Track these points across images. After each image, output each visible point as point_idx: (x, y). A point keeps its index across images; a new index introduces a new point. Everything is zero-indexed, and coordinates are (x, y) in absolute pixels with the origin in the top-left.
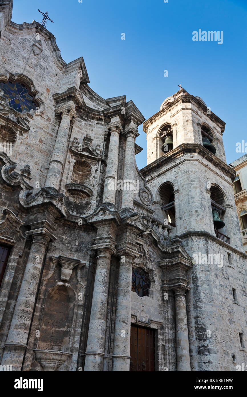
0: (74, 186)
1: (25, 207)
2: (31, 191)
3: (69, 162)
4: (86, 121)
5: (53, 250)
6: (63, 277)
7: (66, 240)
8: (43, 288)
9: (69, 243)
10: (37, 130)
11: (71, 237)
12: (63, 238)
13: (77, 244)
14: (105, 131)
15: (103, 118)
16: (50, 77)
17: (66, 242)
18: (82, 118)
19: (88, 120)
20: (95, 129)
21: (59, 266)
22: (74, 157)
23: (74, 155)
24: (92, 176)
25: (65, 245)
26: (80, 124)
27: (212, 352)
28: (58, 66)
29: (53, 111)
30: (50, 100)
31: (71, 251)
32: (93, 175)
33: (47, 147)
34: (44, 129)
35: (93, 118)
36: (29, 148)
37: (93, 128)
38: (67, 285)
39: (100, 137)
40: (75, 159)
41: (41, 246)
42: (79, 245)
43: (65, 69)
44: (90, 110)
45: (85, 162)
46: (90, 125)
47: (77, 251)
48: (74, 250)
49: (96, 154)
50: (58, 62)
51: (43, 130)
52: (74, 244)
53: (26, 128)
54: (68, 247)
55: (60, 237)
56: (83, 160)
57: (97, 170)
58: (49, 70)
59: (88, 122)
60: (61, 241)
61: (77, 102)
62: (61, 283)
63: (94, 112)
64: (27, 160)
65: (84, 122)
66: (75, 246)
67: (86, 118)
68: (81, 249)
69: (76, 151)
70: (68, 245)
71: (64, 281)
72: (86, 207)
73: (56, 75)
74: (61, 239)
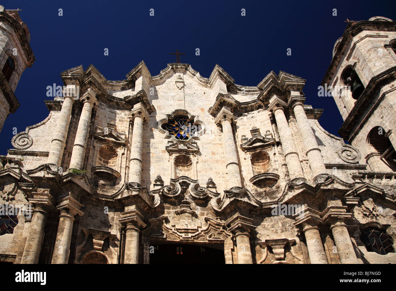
0: (257, 178)
1: (220, 210)
2: (219, 197)
3: (245, 159)
4: (246, 116)
5: (260, 237)
6: (278, 257)
7: (268, 225)
9: (273, 227)
10: (206, 146)
11: (272, 221)
12: (265, 225)
13: (280, 225)
14: (269, 115)
15: (262, 104)
16: (199, 98)
17: (269, 227)
19: (248, 114)
21: (270, 249)
22: (248, 153)
23: (247, 151)
24: (273, 161)
25: (269, 230)
26: (242, 121)
28: (203, 85)
29: (214, 123)
30: (208, 116)
31: (277, 233)
33: (220, 156)
34: (213, 143)
35: (252, 110)
36: (205, 164)
37: (257, 118)
38: (283, 261)
39: (266, 122)
40: (250, 154)
41: (243, 237)
42: (283, 226)
43: (209, 84)
44: (246, 104)
45: (260, 152)
46: (252, 117)
47: (283, 232)
48: (279, 231)
49: (268, 140)
50: (201, 83)
51: (211, 144)
52: (277, 227)
53: (196, 149)
54: (273, 231)
56: (258, 151)
57: (275, 154)
58: (196, 93)
59: (249, 116)
60: (264, 228)
61: (229, 105)
62: (277, 262)
63: (250, 103)
64: (208, 174)
65: (245, 118)
66: (279, 228)
67: (246, 114)
68: (286, 229)
69: (247, 147)
70: (273, 229)
71: (280, 259)
72: (277, 191)
73: (205, 93)
74: (263, 226)
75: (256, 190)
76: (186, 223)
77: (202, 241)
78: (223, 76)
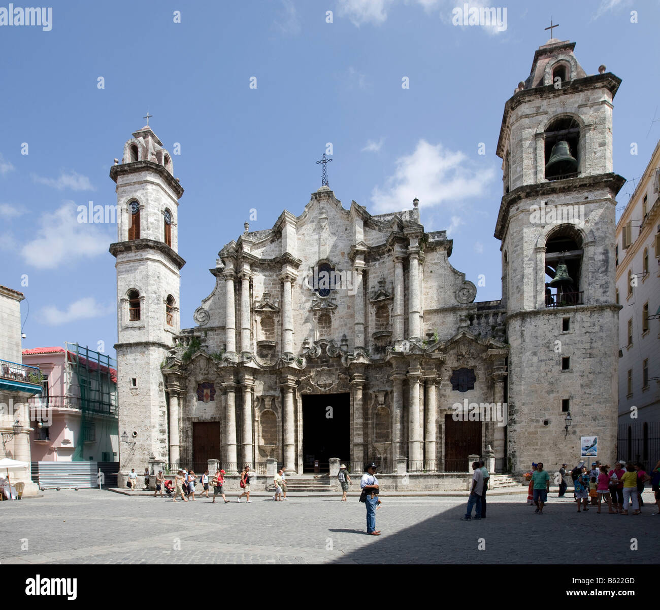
3: (371, 313)
4: (379, 260)
5: (372, 387)
6: (380, 403)
8: (370, 411)
9: (382, 379)
10: (343, 300)
11: (382, 374)
12: (377, 377)
15: (390, 248)
16: (341, 238)
18: (375, 260)
19: (380, 258)
20: (387, 264)
21: (376, 397)
22: (375, 306)
23: (374, 304)
26: (374, 268)
27: (517, 422)
28: (344, 219)
30: (347, 262)
31: (384, 383)
32: (391, 315)
35: (384, 254)
37: (385, 265)
38: (384, 406)
40: (375, 308)
43: (350, 217)
44: (378, 249)
45: (383, 305)
46: (383, 262)
47: (387, 382)
48: (385, 382)
49: (388, 294)
50: (342, 216)
51: (348, 296)
53: (335, 306)
55: (375, 377)
59: (381, 261)
62: (380, 406)
63: (381, 247)
65: (377, 263)
66: (385, 379)
67: (379, 257)
68: (389, 380)
69: (374, 301)
71: (382, 404)
73: (346, 229)
75: (376, 345)
76: (325, 379)
77: (335, 393)
78: (360, 212)
